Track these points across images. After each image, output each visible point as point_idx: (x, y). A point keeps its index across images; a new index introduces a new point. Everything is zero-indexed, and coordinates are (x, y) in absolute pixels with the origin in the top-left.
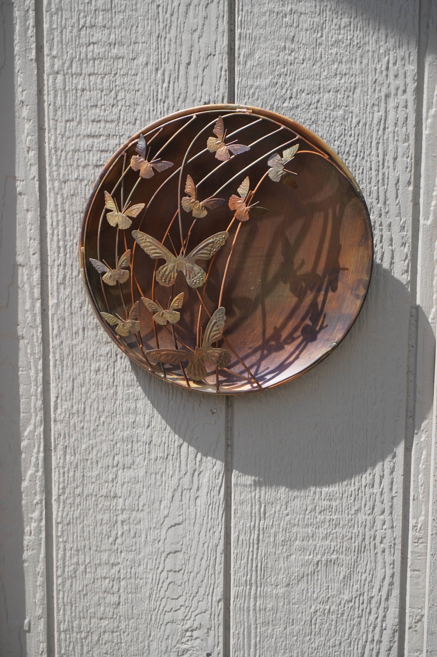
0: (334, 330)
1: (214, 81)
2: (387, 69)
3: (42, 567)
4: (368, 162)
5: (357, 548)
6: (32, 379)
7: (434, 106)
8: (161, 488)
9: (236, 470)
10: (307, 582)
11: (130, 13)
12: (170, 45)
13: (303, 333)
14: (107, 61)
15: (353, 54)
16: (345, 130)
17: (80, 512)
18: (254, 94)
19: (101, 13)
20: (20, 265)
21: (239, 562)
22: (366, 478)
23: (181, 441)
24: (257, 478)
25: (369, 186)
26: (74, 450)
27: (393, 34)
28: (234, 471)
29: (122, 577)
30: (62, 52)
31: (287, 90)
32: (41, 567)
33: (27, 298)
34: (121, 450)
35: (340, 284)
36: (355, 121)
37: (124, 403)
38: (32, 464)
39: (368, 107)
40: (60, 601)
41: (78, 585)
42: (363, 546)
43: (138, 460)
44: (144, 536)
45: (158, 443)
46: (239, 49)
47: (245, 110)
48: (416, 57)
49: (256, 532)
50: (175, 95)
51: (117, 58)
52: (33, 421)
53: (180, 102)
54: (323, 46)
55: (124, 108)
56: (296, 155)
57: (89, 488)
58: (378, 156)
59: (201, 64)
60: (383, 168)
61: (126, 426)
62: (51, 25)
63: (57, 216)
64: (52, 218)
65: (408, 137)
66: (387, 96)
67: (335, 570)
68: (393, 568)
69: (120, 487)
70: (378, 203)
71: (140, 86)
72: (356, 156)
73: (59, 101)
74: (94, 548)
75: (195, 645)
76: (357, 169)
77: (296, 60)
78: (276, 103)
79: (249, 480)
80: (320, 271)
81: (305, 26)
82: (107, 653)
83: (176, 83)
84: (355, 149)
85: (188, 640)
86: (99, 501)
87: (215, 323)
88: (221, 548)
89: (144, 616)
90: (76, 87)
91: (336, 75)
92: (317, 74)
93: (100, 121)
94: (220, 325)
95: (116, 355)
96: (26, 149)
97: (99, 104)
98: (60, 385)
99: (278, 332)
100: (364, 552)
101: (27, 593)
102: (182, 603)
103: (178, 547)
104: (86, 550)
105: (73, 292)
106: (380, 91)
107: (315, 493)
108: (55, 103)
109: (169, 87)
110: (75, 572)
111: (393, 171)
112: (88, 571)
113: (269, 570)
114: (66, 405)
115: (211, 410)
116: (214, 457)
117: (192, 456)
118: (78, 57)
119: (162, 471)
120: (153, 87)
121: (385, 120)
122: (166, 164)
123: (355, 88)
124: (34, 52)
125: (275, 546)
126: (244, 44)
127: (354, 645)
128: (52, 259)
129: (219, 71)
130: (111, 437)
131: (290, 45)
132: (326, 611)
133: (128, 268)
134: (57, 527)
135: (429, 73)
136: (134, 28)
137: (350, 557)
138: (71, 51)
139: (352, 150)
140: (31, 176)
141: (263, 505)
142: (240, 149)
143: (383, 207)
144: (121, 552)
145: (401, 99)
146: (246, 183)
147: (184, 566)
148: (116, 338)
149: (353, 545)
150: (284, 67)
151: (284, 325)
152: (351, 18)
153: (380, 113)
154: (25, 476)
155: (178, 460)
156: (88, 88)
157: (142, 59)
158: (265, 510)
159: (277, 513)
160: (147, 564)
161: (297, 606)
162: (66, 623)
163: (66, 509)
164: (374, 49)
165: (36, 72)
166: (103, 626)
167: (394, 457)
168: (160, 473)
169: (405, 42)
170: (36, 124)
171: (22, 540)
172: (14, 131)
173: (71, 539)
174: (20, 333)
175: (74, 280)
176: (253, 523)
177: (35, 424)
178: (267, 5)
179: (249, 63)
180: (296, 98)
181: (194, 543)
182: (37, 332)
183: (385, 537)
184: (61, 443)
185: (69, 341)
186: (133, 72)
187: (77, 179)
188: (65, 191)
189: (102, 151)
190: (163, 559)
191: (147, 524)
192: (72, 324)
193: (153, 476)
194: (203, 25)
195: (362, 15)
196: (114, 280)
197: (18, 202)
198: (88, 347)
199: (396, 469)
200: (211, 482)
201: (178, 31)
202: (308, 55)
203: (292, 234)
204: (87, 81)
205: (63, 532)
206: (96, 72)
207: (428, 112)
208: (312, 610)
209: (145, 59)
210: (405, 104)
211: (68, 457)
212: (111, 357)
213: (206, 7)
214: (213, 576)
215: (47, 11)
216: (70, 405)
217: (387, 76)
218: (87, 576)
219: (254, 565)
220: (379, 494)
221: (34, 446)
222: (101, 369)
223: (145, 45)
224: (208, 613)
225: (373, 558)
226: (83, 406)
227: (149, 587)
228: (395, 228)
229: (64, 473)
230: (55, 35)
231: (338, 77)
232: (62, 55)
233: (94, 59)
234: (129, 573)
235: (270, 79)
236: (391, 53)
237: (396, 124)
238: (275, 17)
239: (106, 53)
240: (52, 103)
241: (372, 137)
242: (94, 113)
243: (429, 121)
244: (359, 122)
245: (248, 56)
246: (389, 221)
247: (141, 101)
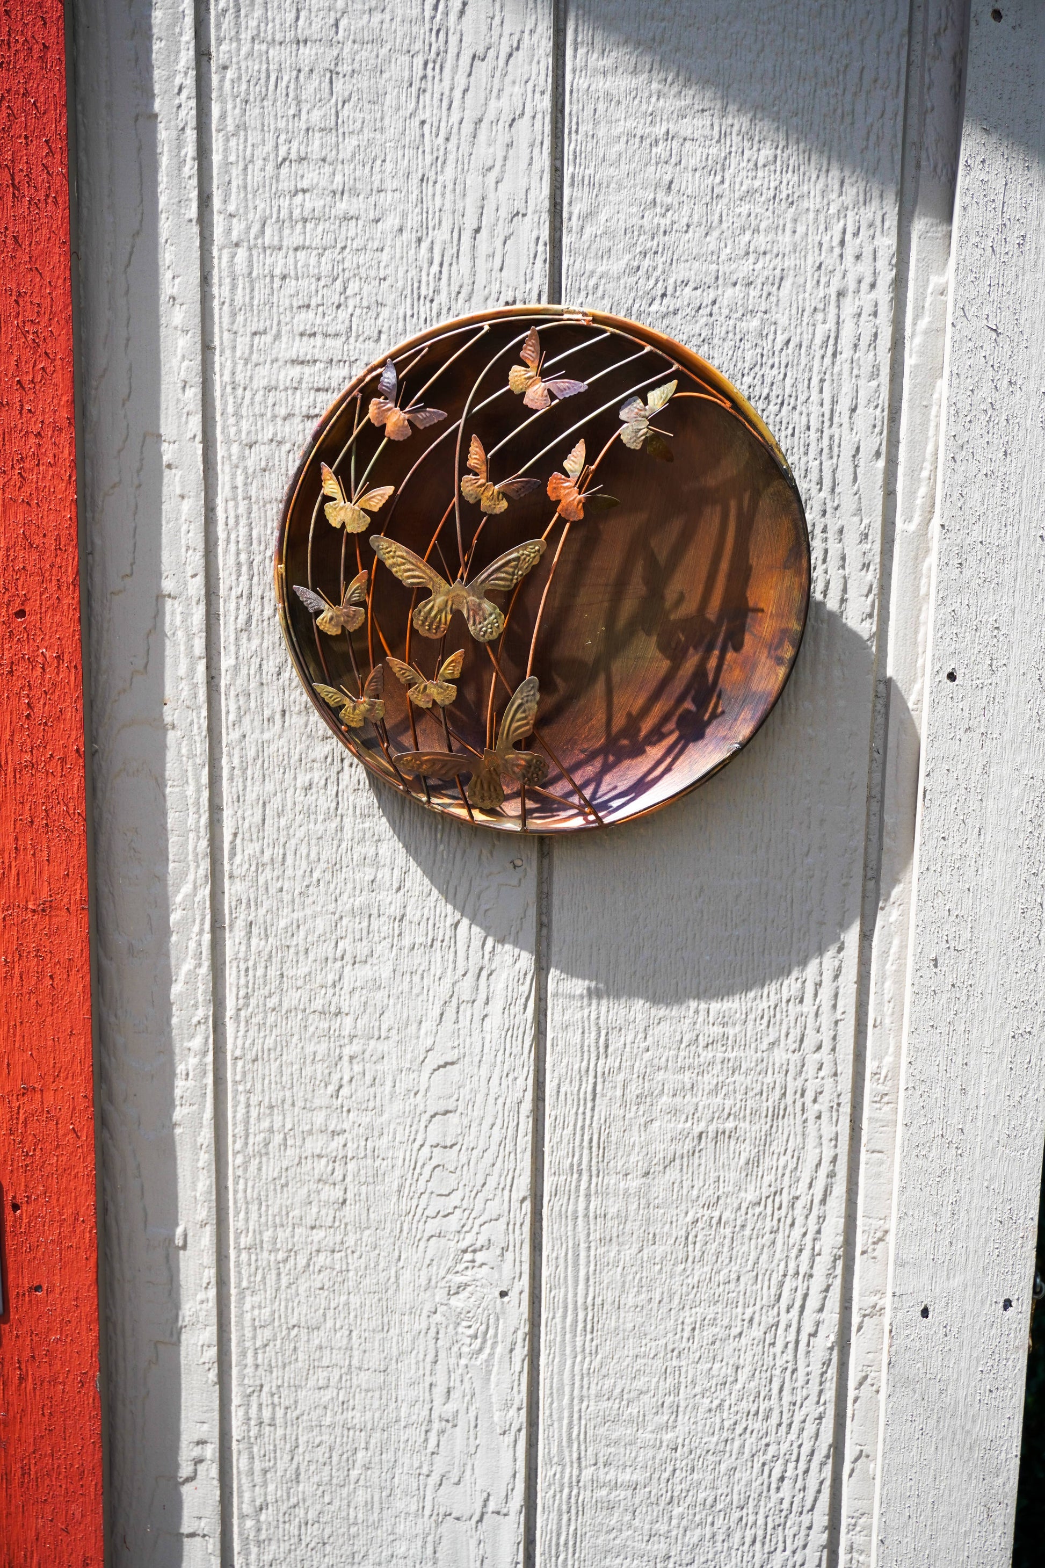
0: (736, 720)
1: (524, 263)
2: (842, 243)
3: (208, 1136)
4: (804, 414)
5: (771, 1110)
6: (191, 801)
7: (927, 313)
8: (420, 999)
9: (556, 968)
10: (681, 1170)
11: (371, 135)
12: (443, 195)
13: (679, 725)
14: (327, 223)
15: (779, 216)
16: (762, 355)
17: (276, 1041)
18: (596, 287)
19: (317, 135)
20: (169, 596)
21: (559, 1131)
22: (790, 985)
23: (458, 915)
24: (593, 984)
25: (804, 460)
26: (266, 930)
27: (854, 179)
28: (552, 970)
29: (350, 1156)
30: (247, 207)
31: (657, 281)
32: (206, 1135)
33: (182, 656)
34: (350, 930)
35: (748, 638)
36: (780, 339)
37: (355, 846)
38: (191, 953)
39: (806, 314)
40: (240, 1195)
41: (271, 1169)
42: (782, 1107)
43: (379, 948)
44: (389, 1083)
45: (416, 920)
46: (570, 204)
47: (580, 316)
48: (895, 223)
49: (591, 1080)
50: (452, 288)
51: (347, 218)
52: (191, 877)
53: (461, 301)
54: (725, 200)
55: (358, 311)
56: (672, 402)
57: (292, 998)
58: (822, 405)
59: (501, 231)
60: (831, 426)
61: (358, 887)
62: (226, 157)
63: (236, 506)
64: (226, 512)
65: (878, 370)
66: (841, 294)
67: (732, 1149)
68: (836, 1146)
69: (348, 997)
70: (820, 490)
71: (388, 271)
72: (782, 404)
73: (241, 296)
74: (300, 1104)
75: (478, 1276)
76: (783, 428)
77: (675, 227)
78: (637, 306)
79: (579, 986)
80: (712, 613)
81: (693, 162)
82: (322, 1288)
83: (454, 266)
84: (780, 392)
85: (467, 1268)
86: (310, 1021)
87: (520, 706)
88: (527, 1106)
89: (388, 1225)
90: (272, 272)
91: (748, 253)
92: (712, 253)
93: (314, 334)
94: (530, 709)
95: (342, 760)
96: (180, 385)
97: (313, 303)
98: (240, 813)
99: (634, 722)
100: (784, 1117)
101: (180, 1180)
102: (458, 1203)
103: (451, 1105)
104: (286, 1107)
105: (265, 645)
106: (828, 284)
107: (697, 1012)
108: (232, 300)
109: (440, 272)
110: (267, 1145)
111: (848, 431)
112: (289, 1143)
113: (613, 1147)
114: (252, 848)
115: (512, 862)
116: (516, 944)
117: (476, 943)
118: (275, 216)
119: (422, 968)
120: (413, 273)
121: (837, 338)
122: (433, 415)
123: (782, 279)
124: (194, 205)
125: (624, 1104)
126: (580, 195)
127: (763, 1280)
128: (227, 586)
129: (532, 245)
130: (331, 907)
131: (665, 199)
132: (714, 1222)
133: (362, 604)
134: (235, 1065)
135: (919, 252)
136: (379, 162)
137: (757, 1127)
138: (262, 205)
139: (773, 394)
140: (190, 435)
141: (603, 1033)
142: (570, 387)
143: (829, 497)
144: (349, 1111)
145: (866, 299)
146: (580, 450)
147: (460, 1138)
148: (340, 730)
149: (765, 1104)
150: (653, 238)
151: (645, 711)
152: (777, 148)
153: (827, 326)
154: (177, 974)
155: (452, 949)
156: (292, 273)
157: (392, 221)
158: (607, 1040)
159: (628, 1046)
160: (395, 1134)
161: (662, 1211)
162: (250, 1234)
163: (251, 1033)
164: (818, 206)
165: (198, 244)
166: (316, 1240)
167: (840, 949)
168: (419, 972)
169: (876, 193)
170: (198, 338)
171: (171, 1087)
172: (158, 353)
173: (258, 1087)
174: (168, 719)
175: (266, 623)
176: (585, 1063)
177: (195, 882)
178: (622, 123)
179: (588, 231)
180: (673, 296)
181: (480, 1098)
182: (199, 718)
183: (821, 1093)
184: (242, 917)
185: (257, 734)
186: (376, 244)
187: (272, 440)
188: (250, 463)
189: (318, 390)
190: (423, 1124)
191: (394, 1062)
192: (262, 703)
193: (407, 977)
194: (505, 158)
195: (798, 143)
196: (336, 625)
197: (165, 481)
198: (292, 746)
199: (843, 971)
200: (510, 989)
201: (459, 169)
202: (696, 218)
203: (662, 546)
204: (291, 260)
205: (244, 1074)
206: (307, 244)
207: (915, 324)
208: (690, 1218)
209: (397, 221)
210: (873, 309)
211: (254, 941)
212: (332, 763)
213: (511, 126)
214: (512, 1155)
215: (219, 131)
216: (258, 849)
217: (841, 256)
218: (288, 1152)
219: (586, 1138)
220: (812, 1015)
221: (194, 921)
222: (314, 786)
223: (397, 194)
224: (503, 1220)
225: (799, 1129)
226: (281, 851)
227: (398, 1173)
228: (851, 537)
229: (247, 970)
230: (234, 175)
231: (752, 258)
232: (246, 213)
233: (305, 221)
234: (362, 1148)
235: (625, 261)
236: (850, 214)
237: (856, 346)
238: (637, 146)
239: (327, 209)
240: (227, 301)
241: (811, 370)
242: (304, 319)
243: (918, 340)
244: (788, 341)
245: (587, 217)
246: (840, 523)
247: (390, 299)
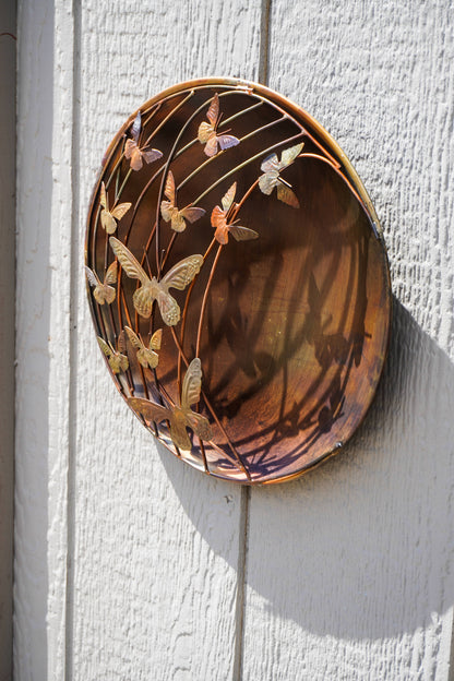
0: (345, 422)
1: (245, 46)
4: (427, 178)
6: (60, 408)
8: (172, 581)
13: (320, 417)
14: (137, 17)
15: (414, 11)
16: (398, 126)
17: (97, 584)
18: (289, 66)
20: (53, 268)
22: (401, 648)
23: (194, 528)
25: (425, 216)
26: (94, 506)
30: (97, 4)
31: (328, 63)
32: (61, 636)
33: (58, 309)
34: (136, 520)
36: (412, 113)
37: (141, 461)
38: (58, 510)
39: (431, 93)
43: (152, 537)
44: (154, 636)
45: (171, 523)
47: (246, 88)
49: (268, 677)
50: (204, 64)
51: (148, 12)
52: (59, 459)
58: (440, 171)
59: (233, 22)
60: (446, 189)
61: (141, 491)
69: (134, 566)
70: (436, 242)
71: (169, 51)
72: (411, 168)
73: (92, 66)
74: (108, 633)
76: (412, 188)
77: (342, 19)
78: (314, 82)
79: (260, 601)
83: (205, 48)
84: (410, 157)
86: (114, 577)
87: (191, 378)
90: (108, 50)
91: (390, 42)
92: (366, 41)
93: (128, 95)
94: (197, 382)
96: (62, 126)
97: (129, 73)
98: (84, 422)
99: (297, 409)
101: (49, 662)
103: (187, 665)
104: (101, 632)
106: (447, 69)
107: (337, 648)
108: (88, 69)
109: (198, 52)
110: (90, 655)
112: (102, 658)
114: (89, 448)
115: (226, 497)
116: (227, 559)
117: (204, 551)
118: (111, 10)
119: (174, 559)
120: (182, 52)
122: (156, 154)
123: (414, 63)
124: (71, 3)
129: (250, 33)
130: (127, 501)
138: (104, 3)
139: (405, 159)
140: (65, 160)
141: (277, 644)
143: (443, 249)
144: (132, 648)
146: (232, 191)
150: (327, 29)
153: (446, 105)
154: (51, 522)
155: (191, 551)
156: (119, 51)
157: (172, 15)
158: (279, 650)
159: (292, 659)
163: (85, 575)
165: (72, 30)
167: (438, 631)
168: (173, 562)
170: (71, 95)
171: (45, 599)
173: (88, 613)
174: (51, 351)
176: (265, 663)
177: (61, 463)
179: (286, 22)
180: (339, 75)
181: (203, 666)
182: (66, 353)
184: (83, 494)
185: (93, 371)
186: (163, 31)
190: (171, 672)
191: (157, 622)
193: (166, 564)
196: (102, 298)
197: (54, 190)
199: (440, 649)
200: (222, 591)
202: (356, 12)
204: (118, 42)
205: (81, 602)
206: (127, 30)
209: (174, 14)
211: (88, 512)
216: (91, 450)
218: (101, 664)
221: (60, 490)
226: (103, 454)
229: (84, 531)
231: (394, 45)
232: (96, 8)
233: (126, 14)
234: (138, 677)
235: (308, 46)
239: (138, 6)
241: (432, 140)
242: (124, 84)
244: (417, 115)
245: (286, 11)
246: (450, 272)
247: (169, 71)
